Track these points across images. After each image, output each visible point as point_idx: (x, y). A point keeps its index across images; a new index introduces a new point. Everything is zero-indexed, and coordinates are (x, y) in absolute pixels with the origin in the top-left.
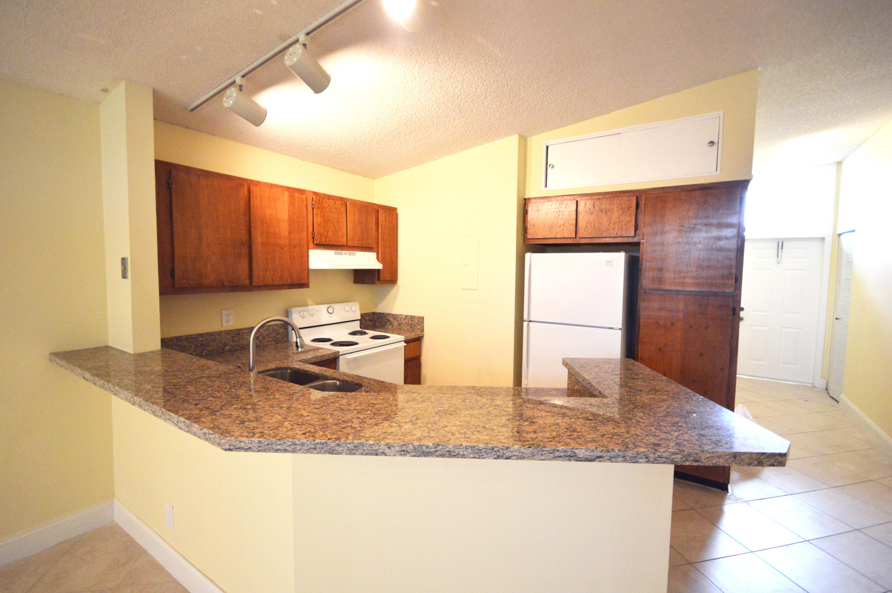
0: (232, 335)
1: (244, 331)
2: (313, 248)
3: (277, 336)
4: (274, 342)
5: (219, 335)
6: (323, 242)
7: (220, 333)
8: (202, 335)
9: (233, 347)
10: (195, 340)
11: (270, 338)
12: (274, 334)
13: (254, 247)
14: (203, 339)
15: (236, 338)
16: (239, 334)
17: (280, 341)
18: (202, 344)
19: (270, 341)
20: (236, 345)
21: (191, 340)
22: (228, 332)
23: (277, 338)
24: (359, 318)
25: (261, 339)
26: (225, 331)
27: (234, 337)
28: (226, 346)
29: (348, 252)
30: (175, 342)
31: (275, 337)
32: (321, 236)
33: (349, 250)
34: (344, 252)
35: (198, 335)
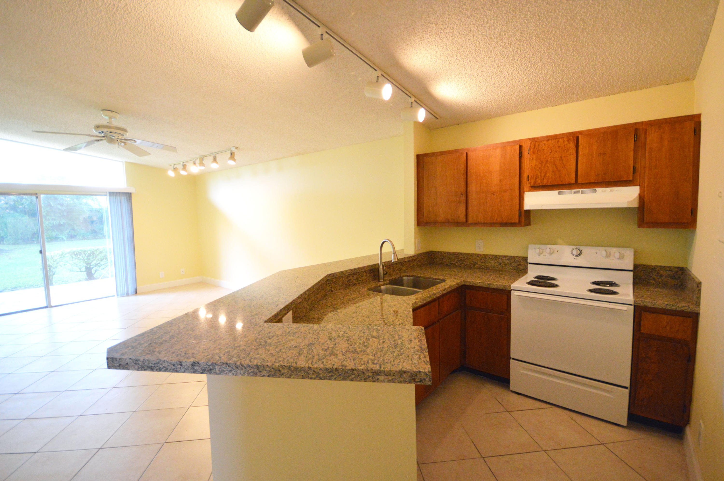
0: (480, 258)
1: (489, 257)
2: (530, 191)
3: (518, 267)
4: (515, 271)
5: (471, 255)
6: (540, 183)
7: (472, 255)
8: (461, 254)
9: (481, 266)
10: (457, 256)
11: (512, 267)
12: (516, 264)
13: (470, 195)
14: (462, 256)
15: (483, 261)
16: (485, 258)
17: (521, 271)
18: (461, 260)
19: (511, 269)
20: (483, 265)
21: (455, 256)
22: (478, 255)
23: (518, 268)
24: (631, 268)
25: (503, 265)
26: (476, 254)
27: (481, 259)
28: (475, 264)
29: (580, 190)
30: (447, 254)
31: (516, 266)
32: (536, 178)
33: (583, 188)
34: (573, 190)
35: (459, 253)
